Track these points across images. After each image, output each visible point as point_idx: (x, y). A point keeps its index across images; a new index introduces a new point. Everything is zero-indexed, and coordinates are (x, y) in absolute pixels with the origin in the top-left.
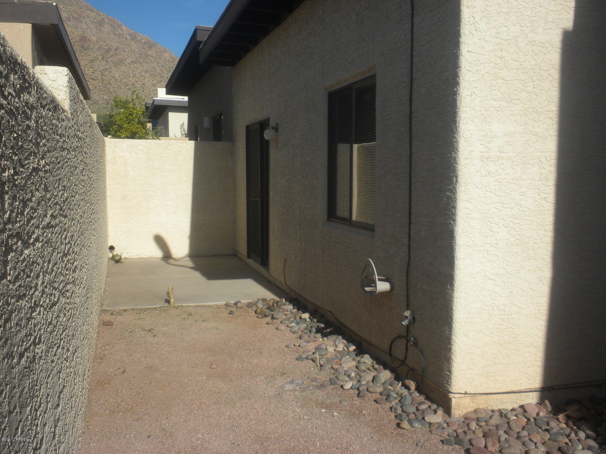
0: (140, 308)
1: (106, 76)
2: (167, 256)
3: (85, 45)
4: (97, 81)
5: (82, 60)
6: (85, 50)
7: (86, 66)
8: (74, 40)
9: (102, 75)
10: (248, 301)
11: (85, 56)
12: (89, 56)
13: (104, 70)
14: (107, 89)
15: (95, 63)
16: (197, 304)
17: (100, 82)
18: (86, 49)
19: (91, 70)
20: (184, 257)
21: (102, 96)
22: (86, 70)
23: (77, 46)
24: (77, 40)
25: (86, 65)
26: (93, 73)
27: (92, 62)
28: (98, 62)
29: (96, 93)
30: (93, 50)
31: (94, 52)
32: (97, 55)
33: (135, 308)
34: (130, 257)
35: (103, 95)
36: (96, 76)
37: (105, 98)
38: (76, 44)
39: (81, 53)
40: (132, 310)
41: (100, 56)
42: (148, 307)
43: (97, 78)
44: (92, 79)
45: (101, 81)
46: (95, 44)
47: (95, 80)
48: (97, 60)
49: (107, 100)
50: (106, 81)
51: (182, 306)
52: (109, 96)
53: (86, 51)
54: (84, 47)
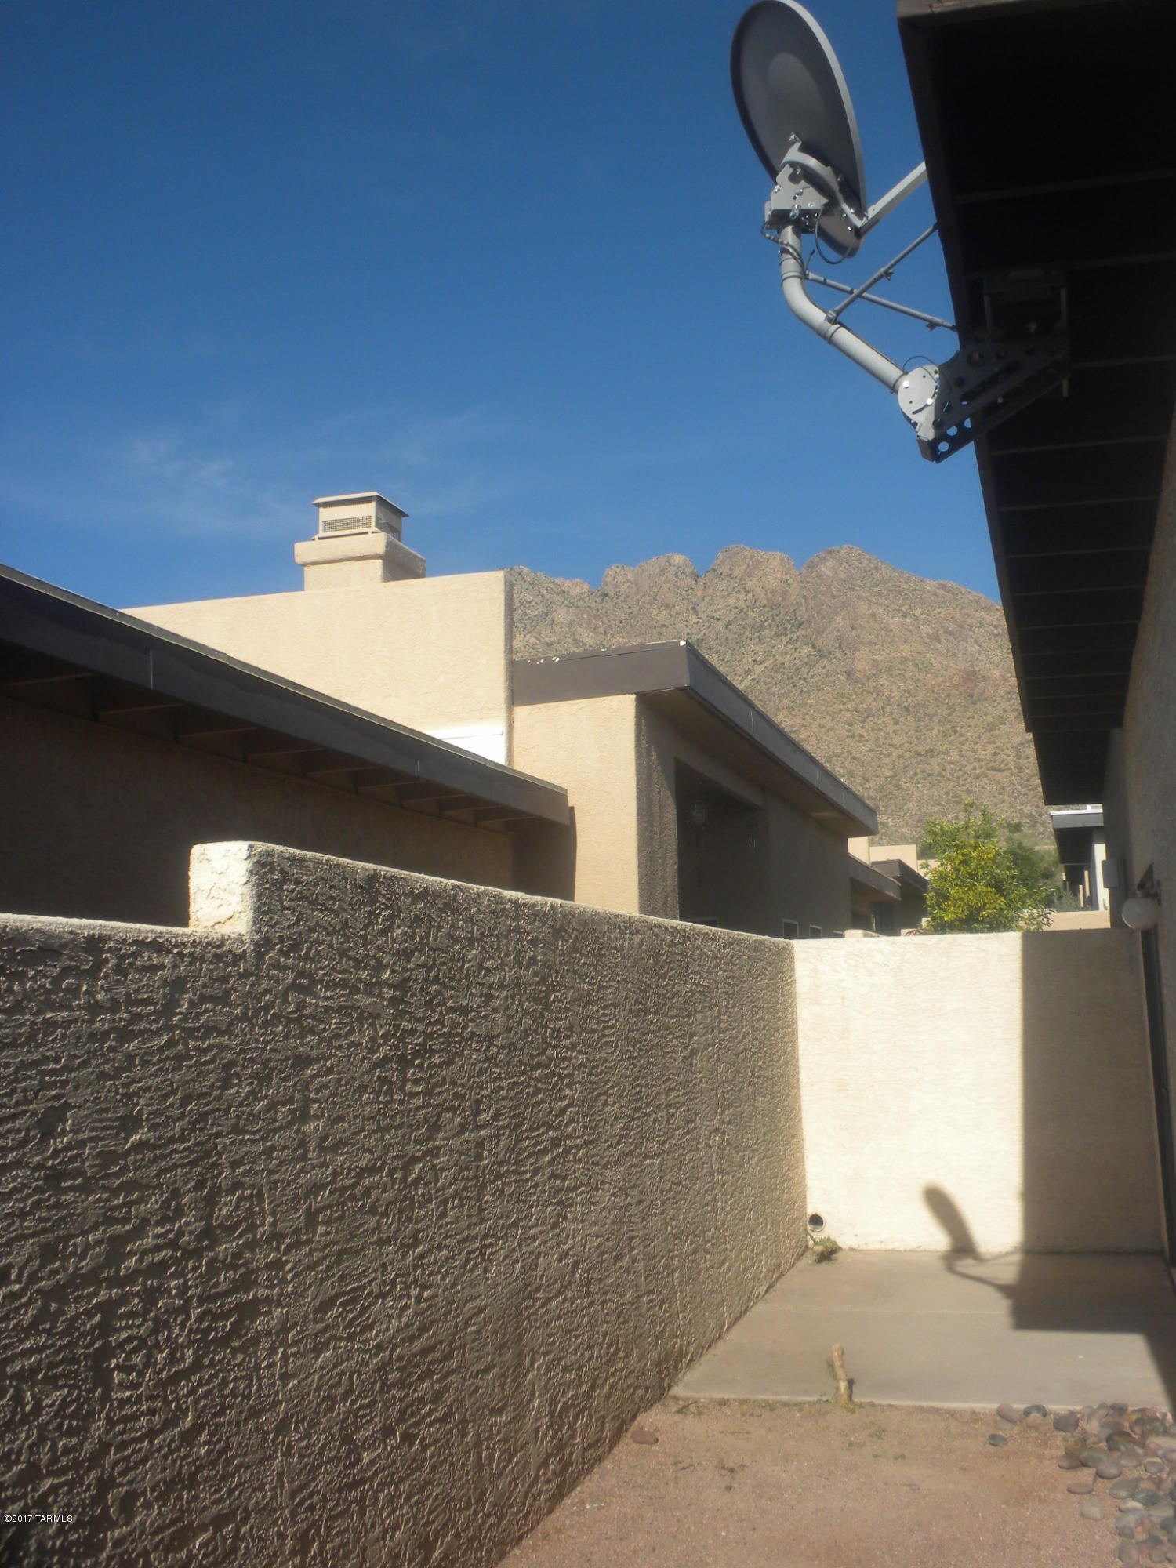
0: (764, 1401)
1: (1028, 758)
2: (962, 1246)
3: (975, 692)
4: (1007, 773)
5: (969, 726)
6: (974, 703)
7: (977, 740)
8: (949, 684)
9: (1018, 756)
10: (1071, 1408)
11: (976, 716)
12: (986, 715)
13: (1022, 744)
14: (1030, 790)
15: (999, 729)
16: (917, 1403)
17: (1012, 774)
18: (979, 700)
19: (991, 748)
20: (1008, 1254)
21: (1018, 807)
22: (979, 750)
23: (956, 696)
24: (956, 682)
25: (979, 737)
26: (995, 754)
27: (991, 727)
28: (1007, 727)
29: (1004, 802)
30: (995, 701)
31: (996, 704)
32: (1005, 711)
33: (752, 1397)
34: (863, 1247)
35: (1022, 804)
36: (1003, 761)
37: (1026, 812)
38: (954, 691)
39: (965, 711)
40: (742, 1402)
41: (1012, 711)
42: (785, 1398)
43: (1007, 765)
44: (995, 769)
45: (1015, 771)
46: (998, 685)
47: (1000, 771)
48: (1004, 724)
49: (1032, 816)
50: (1027, 771)
51: (873, 1405)
52: (1038, 806)
53: (978, 706)
54: (971, 696)
